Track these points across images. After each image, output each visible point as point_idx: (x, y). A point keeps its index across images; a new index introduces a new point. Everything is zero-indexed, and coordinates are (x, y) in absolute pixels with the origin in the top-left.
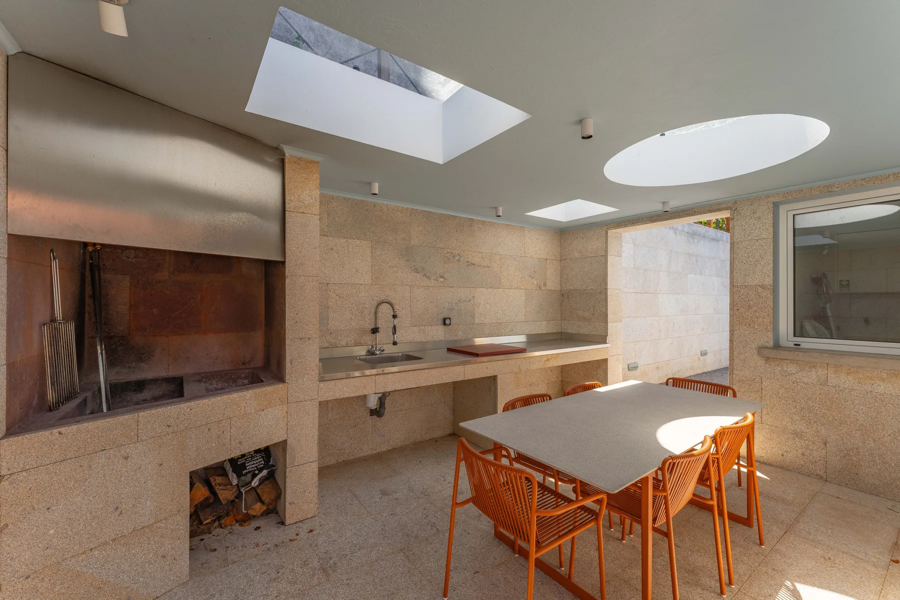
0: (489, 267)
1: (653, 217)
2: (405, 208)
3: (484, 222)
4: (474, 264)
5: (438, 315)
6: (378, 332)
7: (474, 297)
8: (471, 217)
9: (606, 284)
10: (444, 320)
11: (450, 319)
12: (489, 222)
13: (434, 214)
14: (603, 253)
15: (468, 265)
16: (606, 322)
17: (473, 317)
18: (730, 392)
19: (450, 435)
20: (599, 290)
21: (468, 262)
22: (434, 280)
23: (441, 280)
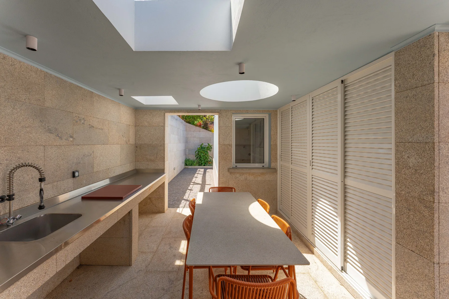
0: (103, 129)
1: (188, 110)
2: (39, 69)
3: (99, 95)
4: (93, 127)
5: (68, 170)
6: (13, 199)
7: (93, 152)
8: (92, 91)
9: (164, 141)
10: (74, 173)
11: (78, 171)
12: (102, 96)
13: (66, 81)
14: (162, 125)
15: (90, 127)
16: (164, 161)
17: (93, 167)
18: (233, 190)
19: (78, 268)
20: (160, 145)
21: (90, 125)
22: (65, 139)
23: (71, 139)
